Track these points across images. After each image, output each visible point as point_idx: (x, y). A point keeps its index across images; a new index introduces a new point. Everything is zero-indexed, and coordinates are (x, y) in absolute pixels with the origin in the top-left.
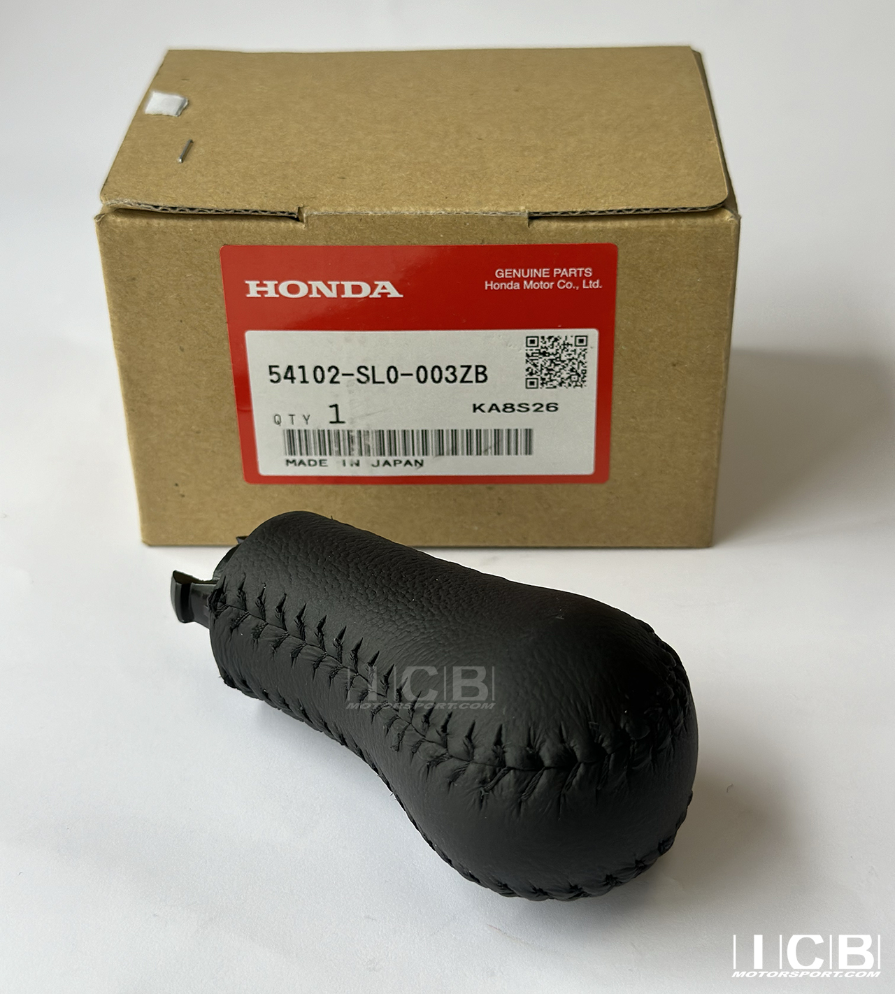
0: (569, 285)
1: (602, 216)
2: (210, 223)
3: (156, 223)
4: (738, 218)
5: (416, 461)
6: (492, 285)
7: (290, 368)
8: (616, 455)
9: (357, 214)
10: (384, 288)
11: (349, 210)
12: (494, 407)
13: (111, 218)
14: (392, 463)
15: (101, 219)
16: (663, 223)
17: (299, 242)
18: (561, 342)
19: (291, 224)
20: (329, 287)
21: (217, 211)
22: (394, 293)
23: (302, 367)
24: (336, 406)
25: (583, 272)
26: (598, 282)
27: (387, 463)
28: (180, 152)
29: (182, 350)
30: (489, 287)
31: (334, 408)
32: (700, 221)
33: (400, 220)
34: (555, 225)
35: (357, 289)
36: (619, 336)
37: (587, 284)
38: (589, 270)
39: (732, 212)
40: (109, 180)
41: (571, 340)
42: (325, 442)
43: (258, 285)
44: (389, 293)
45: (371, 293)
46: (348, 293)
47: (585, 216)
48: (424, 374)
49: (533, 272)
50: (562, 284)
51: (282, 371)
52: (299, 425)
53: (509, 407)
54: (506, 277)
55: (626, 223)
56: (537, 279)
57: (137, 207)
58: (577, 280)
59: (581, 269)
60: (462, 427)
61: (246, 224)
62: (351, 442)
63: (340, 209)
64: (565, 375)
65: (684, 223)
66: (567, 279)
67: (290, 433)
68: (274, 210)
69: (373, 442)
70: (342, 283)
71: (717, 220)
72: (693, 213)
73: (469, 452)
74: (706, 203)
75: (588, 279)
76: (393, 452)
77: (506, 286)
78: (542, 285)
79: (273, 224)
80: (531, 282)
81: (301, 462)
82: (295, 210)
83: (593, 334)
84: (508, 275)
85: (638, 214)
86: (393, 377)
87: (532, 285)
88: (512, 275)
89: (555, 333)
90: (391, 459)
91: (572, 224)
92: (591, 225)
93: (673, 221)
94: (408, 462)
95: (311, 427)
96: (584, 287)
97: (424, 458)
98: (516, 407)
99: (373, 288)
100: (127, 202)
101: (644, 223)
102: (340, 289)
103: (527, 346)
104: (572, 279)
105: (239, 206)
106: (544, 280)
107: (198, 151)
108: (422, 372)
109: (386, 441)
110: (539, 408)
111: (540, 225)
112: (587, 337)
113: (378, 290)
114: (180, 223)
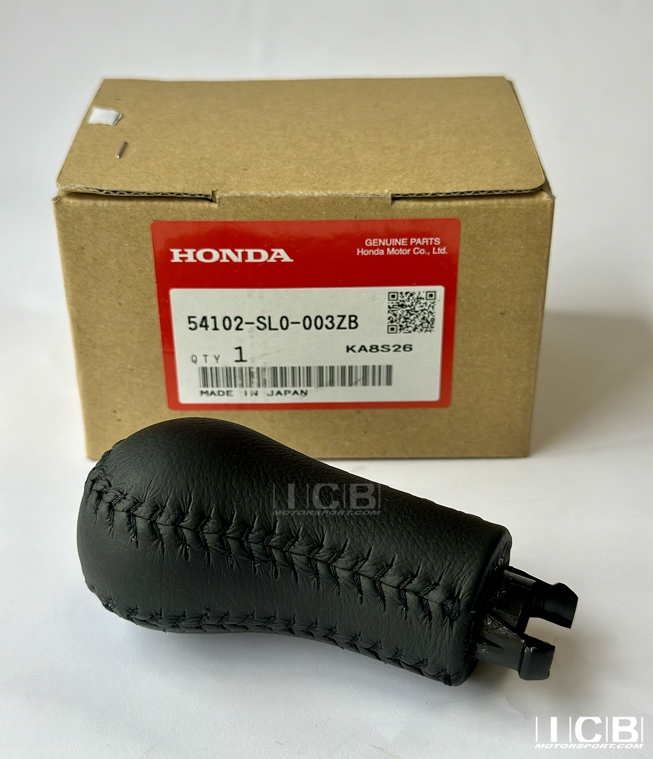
0: (422, 252)
1: (449, 197)
2: (143, 203)
3: (100, 203)
4: (553, 198)
5: (302, 391)
6: (363, 252)
7: (204, 318)
8: (456, 386)
9: (258, 196)
10: (278, 254)
11: (252, 193)
12: (363, 348)
13: (65, 200)
14: (283, 393)
15: (57, 201)
16: (495, 202)
17: (212, 219)
18: (415, 296)
19: (207, 204)
20: (236, 254)
21: (149, 194)
22: (286, 258)
23: (214, 318)
24: (240, 348)
25: (433, 240)
26: (444, 249)
27: (279, 393)
28: (118, 150)
29: (120, 304)
30: (360, 253)
31: (238, 350)
32: (524, 201)
33: (292, 200)
34: (412, 204)
35: (257, 256)
36: (460, 292)
37: (436, 250)
38: (437, 240)
39: (548, 194)
40: (63, 171)
41: (423, 295)
42: (231, 376)
43: (180, 253)
44: (282, 259)
45: (269, 258)
46: (251, 259)
47: (435, 197)
48: (309, 323)
49: (395, 241)
50: (417, 251)
51: (198, 320)
52: (211, 363)
53: (374, 348)
54: (374, 245)
55: (467, 203)
56: (397, 247)
57: (86, 191)
58: (428, 248)
59: (431, 239)
60: (337, 364)
61: (171, 204)
62: (252, 376)
63: (245, 192)
64: (418, 322)
65: (512, 202)
66: (421, 247)
67: (204, 370)
68: (193, 193)
69: (268, 376)
70: (246, 250)
71: (536, 200)
72: (519, 194)
73: (343, 384)
74: (529, 186)
75: (437, 247)
76: (284, 384)
77: (374, 253)
78: (401, 252)
79: (192, 204)
80: (393, 249)
81: (212, 393)
82: (210, 193)
83: (440, 290)
84: (375, 244)
85: (477, 196)
86: (284, 325)
87: (393, 252)
88: (378, 244)
89: (410, 289)
90: (282, 390)
91: (425, 204)
92: (439, 204)
93: (503, 201)
94: (296, 392)
95: (220, 365)
96: (434, 253)
97: (308, 389)
98: (380, 348)
99: (270, 254)
100: (78, 187)
101: (481, 202)
102: (245, 255)
103: (389, 300)
104: (424, 246)
105: (166, 189)
106: (403, 247)
107: (132, 151)
108: (307, 321)
109: (279, 376)
110: (397, 348)
111: (400, 204)
112: (435, 292)
113: (274, 256)
114: (120, 203)
